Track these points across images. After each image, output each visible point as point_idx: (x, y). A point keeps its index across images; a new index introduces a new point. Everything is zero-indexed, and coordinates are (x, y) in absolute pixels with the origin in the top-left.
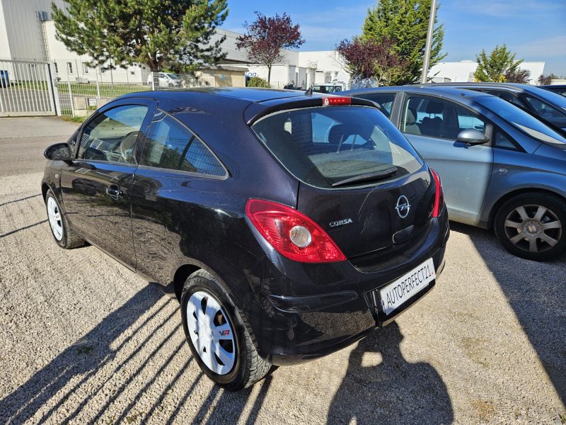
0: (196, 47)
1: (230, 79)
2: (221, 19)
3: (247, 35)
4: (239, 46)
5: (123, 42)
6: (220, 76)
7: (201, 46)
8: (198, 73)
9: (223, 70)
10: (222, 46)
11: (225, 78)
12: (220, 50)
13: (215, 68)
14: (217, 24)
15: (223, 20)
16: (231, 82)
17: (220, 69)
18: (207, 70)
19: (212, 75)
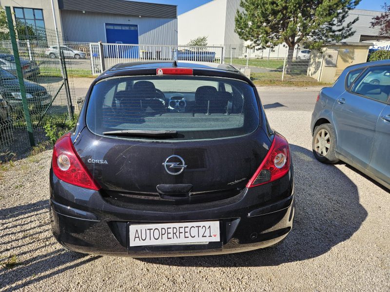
0: (330, 28)
1: (353, 53)
2: (354, 4)
3: (384, 14)
4: (373, 24)
5: (271, 30)
6: (344, 50)
7: (334, 28)
8: (324, 49)
9: (347, 45)
10: (353, 26)
11: (348, 52)
12: (350, 30)
13: (340, 44)
14: (349, 9)
15: (355, 5)
16: (353, 55)
17: (345, 44)
18: (333, 46)
19: (336, 50)
